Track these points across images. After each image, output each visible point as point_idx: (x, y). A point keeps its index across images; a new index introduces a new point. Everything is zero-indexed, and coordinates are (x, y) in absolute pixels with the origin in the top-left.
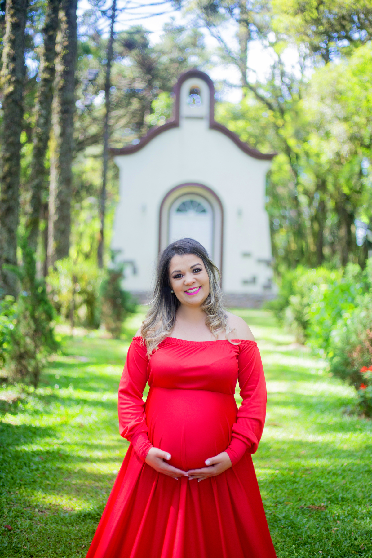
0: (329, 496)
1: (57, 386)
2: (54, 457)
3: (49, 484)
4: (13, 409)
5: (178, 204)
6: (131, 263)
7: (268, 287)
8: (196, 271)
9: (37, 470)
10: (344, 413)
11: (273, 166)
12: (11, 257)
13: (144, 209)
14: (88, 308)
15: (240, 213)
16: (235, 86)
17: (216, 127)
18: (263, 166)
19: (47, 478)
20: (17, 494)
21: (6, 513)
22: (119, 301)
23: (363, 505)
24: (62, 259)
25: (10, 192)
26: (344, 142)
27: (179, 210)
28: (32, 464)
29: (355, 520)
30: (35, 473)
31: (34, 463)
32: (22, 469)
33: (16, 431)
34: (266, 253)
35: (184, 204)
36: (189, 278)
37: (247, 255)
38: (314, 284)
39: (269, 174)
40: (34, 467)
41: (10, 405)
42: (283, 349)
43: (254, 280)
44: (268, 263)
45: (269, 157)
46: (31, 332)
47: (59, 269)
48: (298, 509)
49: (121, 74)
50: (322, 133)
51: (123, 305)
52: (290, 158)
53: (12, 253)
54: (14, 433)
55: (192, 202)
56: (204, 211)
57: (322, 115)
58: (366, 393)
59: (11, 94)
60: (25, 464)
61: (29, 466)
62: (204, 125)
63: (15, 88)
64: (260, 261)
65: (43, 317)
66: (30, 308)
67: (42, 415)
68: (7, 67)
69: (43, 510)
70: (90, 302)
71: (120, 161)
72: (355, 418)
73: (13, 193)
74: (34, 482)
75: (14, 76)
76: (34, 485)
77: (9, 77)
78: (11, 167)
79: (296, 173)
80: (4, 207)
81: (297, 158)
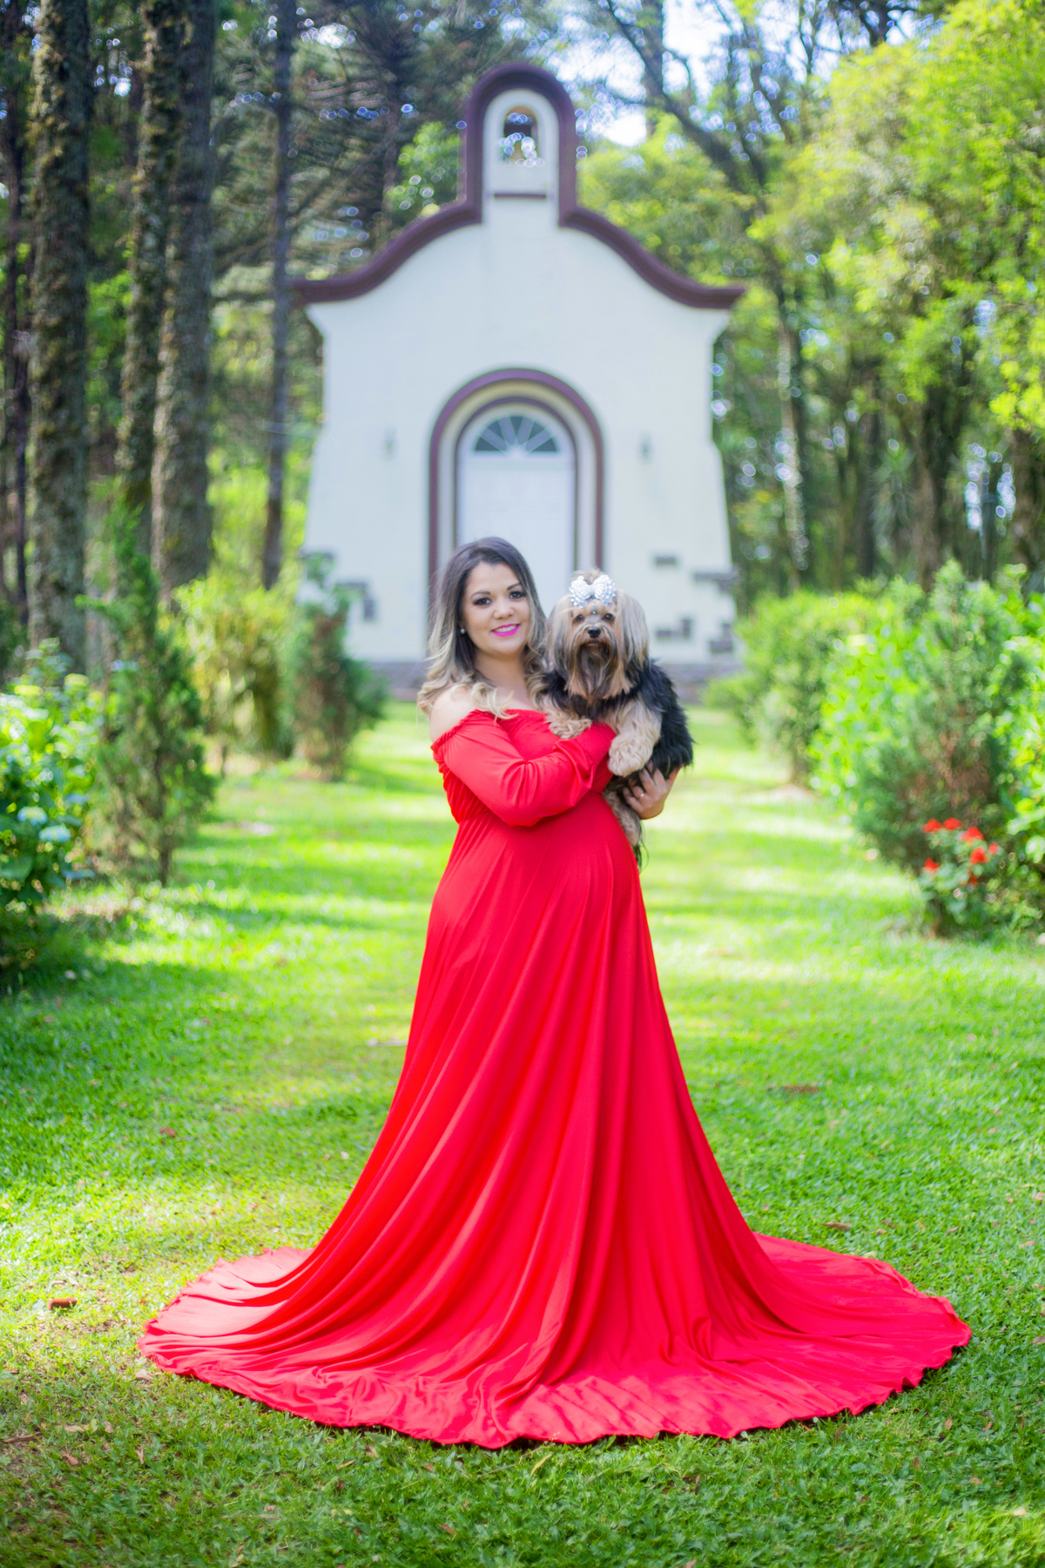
1: (211, 884)
2: (234, 1019)
4: (117, 933)
5: (478, 429)
6: (361, 587)
7: (722, 647)
9: (202, 1041)
10: (890, 928)
11: (735, 318)
12: (71, 578)
13: (390, 446)
14: (257, 708)
15: (646, 450)
16: (628, 102)
17: (577, 219)
18: (706, 322)
19: (226, 1056)
20: (170, 1081)
22: (340, 686)
24: (192, 583)
25: (63, 415)
26: (919, 257)
27: (483, 446)
28: (188, 1032)
30: (199, 1046)
31: (193, 1030)
32: (169, 1040)
33: (136, 974)
34: (718, 558)
35: (495, 427)
37: (665, 561)
38: (836, 634)
39: (723, 341)
40: (196, 1038)
41: (108, 925)
42: (760, 799)
43: (686, 629)
44: (722, 583)
45: (724, 300)
46: (151, 756)
47: (184, 608)
49: (314, 70)
50: (861, 230)
51: (350, 696)
52: (781, 299)
53: (72, 568)
54: (134, 979)
55: (517, 421)
56: (550, 447)
57: (864, 181)
58: (936, 879)
59: (57, 163)
60: (173, 1032)
61: (184, 1035)
62: (546, 214)
63: (66, 149)
64: (700, 577)
65: (181, 717)
66: (148, 696)
68: (46, 93)
69: (232, 1107)
70: (264, 689)
71: (323, 315)
72: (914, 940)
73: (71, 418)
74: (202, 1061)
75: (64, 119)
76: (203, 1067)
77: (50, 121)
78: (62, 351)
79: (797, 338)
80: (49, 451)
81: (799, 295)
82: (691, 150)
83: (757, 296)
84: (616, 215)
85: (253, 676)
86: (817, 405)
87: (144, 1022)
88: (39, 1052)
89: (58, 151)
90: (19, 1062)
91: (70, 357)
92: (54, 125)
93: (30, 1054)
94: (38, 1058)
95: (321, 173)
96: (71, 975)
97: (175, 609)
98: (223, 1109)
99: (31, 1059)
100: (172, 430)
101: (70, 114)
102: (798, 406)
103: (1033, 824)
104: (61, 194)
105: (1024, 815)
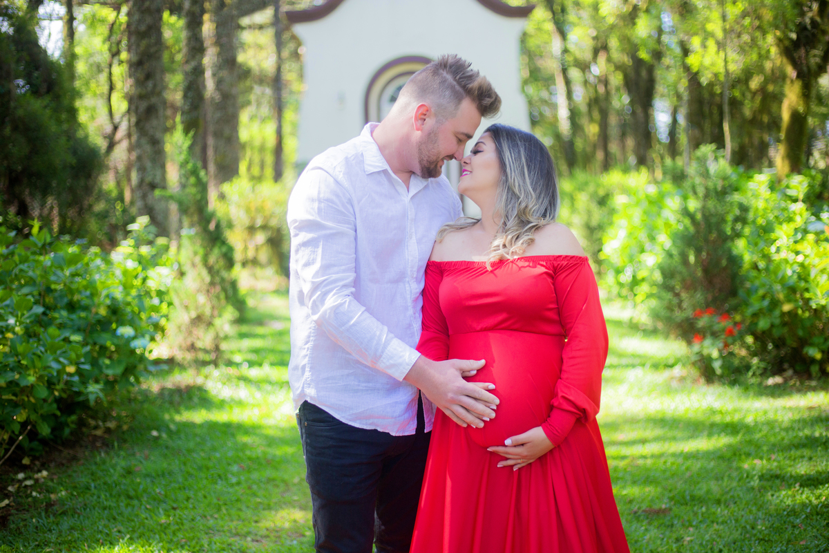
0: (671, 495)
1: (245, 365)
2: (260, 464)
3: (260, 503)
5: (390, 91)
9: (239, 483)
11: (528, 25)
12: (158, 180)
13: (341, 99)
18: (514, 26)
19: (255, 495)
20: (216, 519)
21: (206, 546)
23: (722, 505)
24: (231, 181)
25: (150, 84)
28: (229, 476)
29: (715, 525)
30: (236, 488)
31: (233, 474)
32: (216, 483)
33: (198, 431)
39: (524, 37)
40: (234, 480)
45: (522, 13)
46: (205, 287)
47: (228, 196)
48: (630, 514)
52: (554, 13)
53: (159, 173)
54: (196, 435)
58: (701, 348)
60: (220, 477)
61: (226, 479)
65: (222, 263)
66: (201, 252)
67: (231, 407)
69: (259, 538)
73: (155, 86)
74: (237, 500)
76: (239, 505)
78: (148, 46)
79: (563, 34)
80: (143, 105)
81: (563, 10)
85: (270, 233)
86: (575, 73)
87: (200, 469)
88: (130, 497)
90: (113, 505)
91: (153, 51)
93: (122, 498)
94: (128, 501)
96: (155, 433)
97: (222, 197)
98: (253, 540)
99: (123, 502)
100: (217, 93)
103: (760, 310)
105: (756, 304)
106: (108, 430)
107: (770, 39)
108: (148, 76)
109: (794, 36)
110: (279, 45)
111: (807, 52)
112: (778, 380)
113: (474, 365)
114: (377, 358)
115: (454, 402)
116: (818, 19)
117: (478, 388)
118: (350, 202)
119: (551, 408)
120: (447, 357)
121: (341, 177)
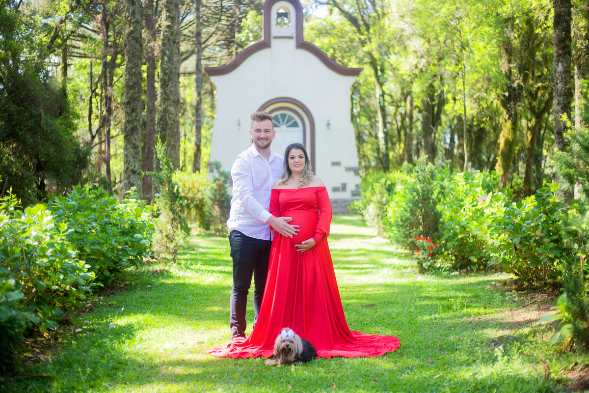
2: (202, 295)
7: (356, 193)
8: (301, 157)
11: (359, 79)
12: (137, 167)
15: (328, 125)
25: (134, 114)
34: (354, 162)
35: (277, 117)
36: (297, 159)
37: (336, 164)
39: (355, 89)
43: (344, 187)
44: (356, 171)
45: (356, 72)
53: (137, 164)
55: (283, 116)
56: (295, 125)
59: (132, 32)
63: (134, 27)
64: (348, 169)
67: (184, 278)
68: (128, 9)
73: (136, 116)
75: (134, 17)
77: (129, 18)
78: (134, 93)
79: (381, 85)
80: (130, 126)
81: (382, 71)
82: (344, 20)
83: (368, 70)
84: (317, 44)
86: (391, 109)
89: (132, 28)
91: (136, 96)
92: (131, 20)
95: (213, 29)
96: (149, 286)
101: (136, 17)
102: (383, 109)
104: (133, 42)
105: (446, 235)
106: (126, 285)
107: (493, 95)
108: (133, 111)
109: (507, 94)
110: (199, 88)
111: (515, 104)
112: (457, 273)
113: (290, 218)
114: (259, 215)
115: (283, 229)
116: (522, 84)
117: (291, 226)
118: (250, 167)
119: (316, 232)
120: (280, 216)
121: (246, 159)
